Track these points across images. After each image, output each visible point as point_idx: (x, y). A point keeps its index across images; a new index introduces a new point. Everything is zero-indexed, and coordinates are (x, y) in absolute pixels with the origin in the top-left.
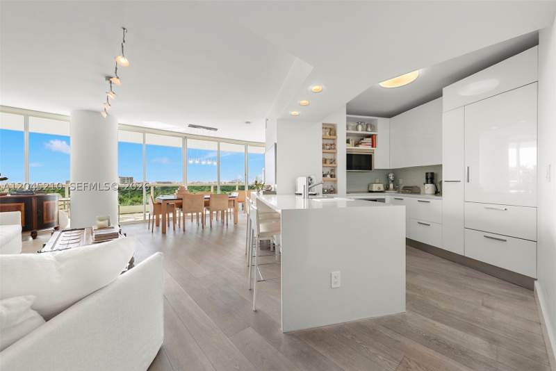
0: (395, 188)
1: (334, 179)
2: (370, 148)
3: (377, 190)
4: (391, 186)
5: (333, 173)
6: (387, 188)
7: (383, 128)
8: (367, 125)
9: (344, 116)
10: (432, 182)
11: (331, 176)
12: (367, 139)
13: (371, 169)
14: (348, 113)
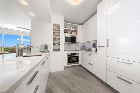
0: (84, 49)
1: (59, 45)
2: (75, 35)
3: (78, 49)
4: (83, 48)
5: (59, 43)
6: (82, 49)
7: (80, 28)
8: (74, 27)
9: (63, 23)
10: (95, 47)
11: (58, 45)
12: (74, 32)
13: (75, 42)
14: (64, 22)
